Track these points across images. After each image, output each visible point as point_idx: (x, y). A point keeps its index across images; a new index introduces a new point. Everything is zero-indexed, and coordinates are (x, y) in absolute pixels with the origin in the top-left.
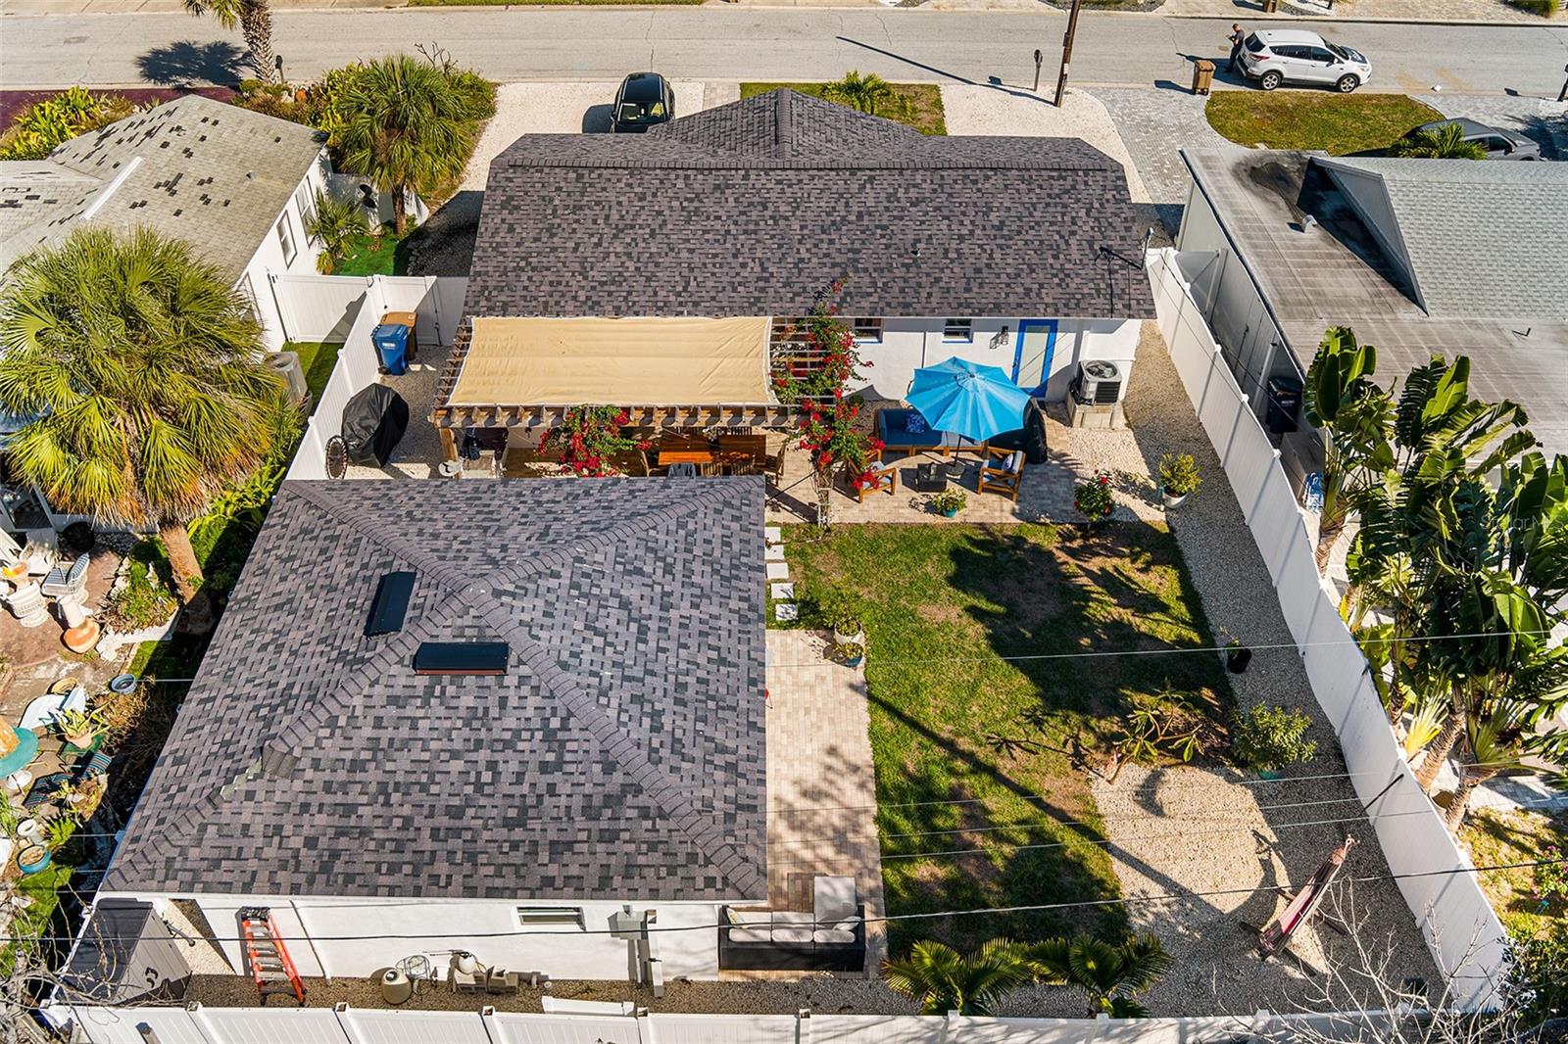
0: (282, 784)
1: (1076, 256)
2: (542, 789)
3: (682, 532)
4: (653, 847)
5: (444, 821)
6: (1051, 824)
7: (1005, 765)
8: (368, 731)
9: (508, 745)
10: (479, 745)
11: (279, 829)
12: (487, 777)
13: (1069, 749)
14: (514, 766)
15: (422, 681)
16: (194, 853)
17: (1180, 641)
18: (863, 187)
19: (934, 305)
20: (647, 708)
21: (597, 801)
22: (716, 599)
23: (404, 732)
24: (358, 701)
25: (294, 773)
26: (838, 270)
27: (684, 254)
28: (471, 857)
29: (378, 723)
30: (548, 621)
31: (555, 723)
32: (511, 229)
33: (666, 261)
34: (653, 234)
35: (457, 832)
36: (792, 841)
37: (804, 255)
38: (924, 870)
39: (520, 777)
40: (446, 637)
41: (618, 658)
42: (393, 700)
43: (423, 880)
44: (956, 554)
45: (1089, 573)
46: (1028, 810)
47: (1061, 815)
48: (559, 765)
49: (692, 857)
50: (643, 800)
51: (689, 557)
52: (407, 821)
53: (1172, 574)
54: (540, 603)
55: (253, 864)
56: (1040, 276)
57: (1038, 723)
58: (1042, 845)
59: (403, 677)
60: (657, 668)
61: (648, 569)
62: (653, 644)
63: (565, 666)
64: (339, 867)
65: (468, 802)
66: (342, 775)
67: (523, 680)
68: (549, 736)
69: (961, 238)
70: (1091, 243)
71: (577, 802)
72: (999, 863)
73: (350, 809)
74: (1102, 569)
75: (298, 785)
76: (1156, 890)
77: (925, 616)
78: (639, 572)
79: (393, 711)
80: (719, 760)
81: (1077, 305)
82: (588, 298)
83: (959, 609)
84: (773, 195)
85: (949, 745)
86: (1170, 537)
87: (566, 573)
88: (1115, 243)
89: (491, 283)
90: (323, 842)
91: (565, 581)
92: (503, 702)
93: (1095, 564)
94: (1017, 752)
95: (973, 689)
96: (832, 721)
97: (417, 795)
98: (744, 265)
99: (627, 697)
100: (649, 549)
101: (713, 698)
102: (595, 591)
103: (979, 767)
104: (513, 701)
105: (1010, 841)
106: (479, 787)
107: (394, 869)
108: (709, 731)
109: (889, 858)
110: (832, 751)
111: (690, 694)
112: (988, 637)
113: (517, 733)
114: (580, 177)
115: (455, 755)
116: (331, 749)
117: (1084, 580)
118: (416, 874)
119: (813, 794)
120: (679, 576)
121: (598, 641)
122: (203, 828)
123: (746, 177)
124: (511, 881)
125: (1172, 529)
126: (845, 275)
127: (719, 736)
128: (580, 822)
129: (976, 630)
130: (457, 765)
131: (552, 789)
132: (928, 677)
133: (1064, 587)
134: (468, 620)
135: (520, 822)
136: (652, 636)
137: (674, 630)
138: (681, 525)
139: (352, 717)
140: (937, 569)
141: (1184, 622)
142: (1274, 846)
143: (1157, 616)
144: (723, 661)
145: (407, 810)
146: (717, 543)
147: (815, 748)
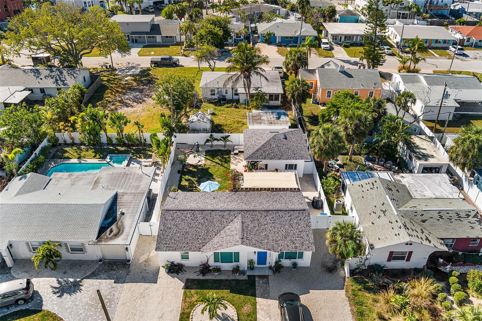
1: (181, 198)
7: (215, 164)
13: (206, 165)
27: (261, 198)
33: (265, 197)
34: (269, 200)
36: (241, 158)
37: (237, 198)
38: (227, 156)
46: (213, 160)
47: (210, 160)
53: (182, 184)
54: (268, 136)
57: (209, 168)
58: (213, 158)
69: (204, 200)
70: (177, 200)
72: (219, 157)
77: (221, 179)
78: (258, 143)
81: (185, 193)
83: (216, 180)
84: (243, 205)
85: (221, 166)
87: (266, 139)
88: (172, 199)
94: (213, 165)
95: (216, 171)
98: (249, 197)
100: (257, 146)
101: (249, 138)
102: (263, 140)
103: (219, 164)
105: (217, 158)
109: (230, 157)
110: (236, 165)
112: (213, 176)
114: (287, 207)
117: (196, 183)
119: (239, 162)
120: (254, 145)
121: (261, 136)
125: (178, 190)
126: (229, 196)
132: (222, 172)
133: (199, 183)
136: (256, 139)
138: (254, 149)
141: (183, 178)
142: (186, 158)
143: (187, 178)
147: (238, 166)
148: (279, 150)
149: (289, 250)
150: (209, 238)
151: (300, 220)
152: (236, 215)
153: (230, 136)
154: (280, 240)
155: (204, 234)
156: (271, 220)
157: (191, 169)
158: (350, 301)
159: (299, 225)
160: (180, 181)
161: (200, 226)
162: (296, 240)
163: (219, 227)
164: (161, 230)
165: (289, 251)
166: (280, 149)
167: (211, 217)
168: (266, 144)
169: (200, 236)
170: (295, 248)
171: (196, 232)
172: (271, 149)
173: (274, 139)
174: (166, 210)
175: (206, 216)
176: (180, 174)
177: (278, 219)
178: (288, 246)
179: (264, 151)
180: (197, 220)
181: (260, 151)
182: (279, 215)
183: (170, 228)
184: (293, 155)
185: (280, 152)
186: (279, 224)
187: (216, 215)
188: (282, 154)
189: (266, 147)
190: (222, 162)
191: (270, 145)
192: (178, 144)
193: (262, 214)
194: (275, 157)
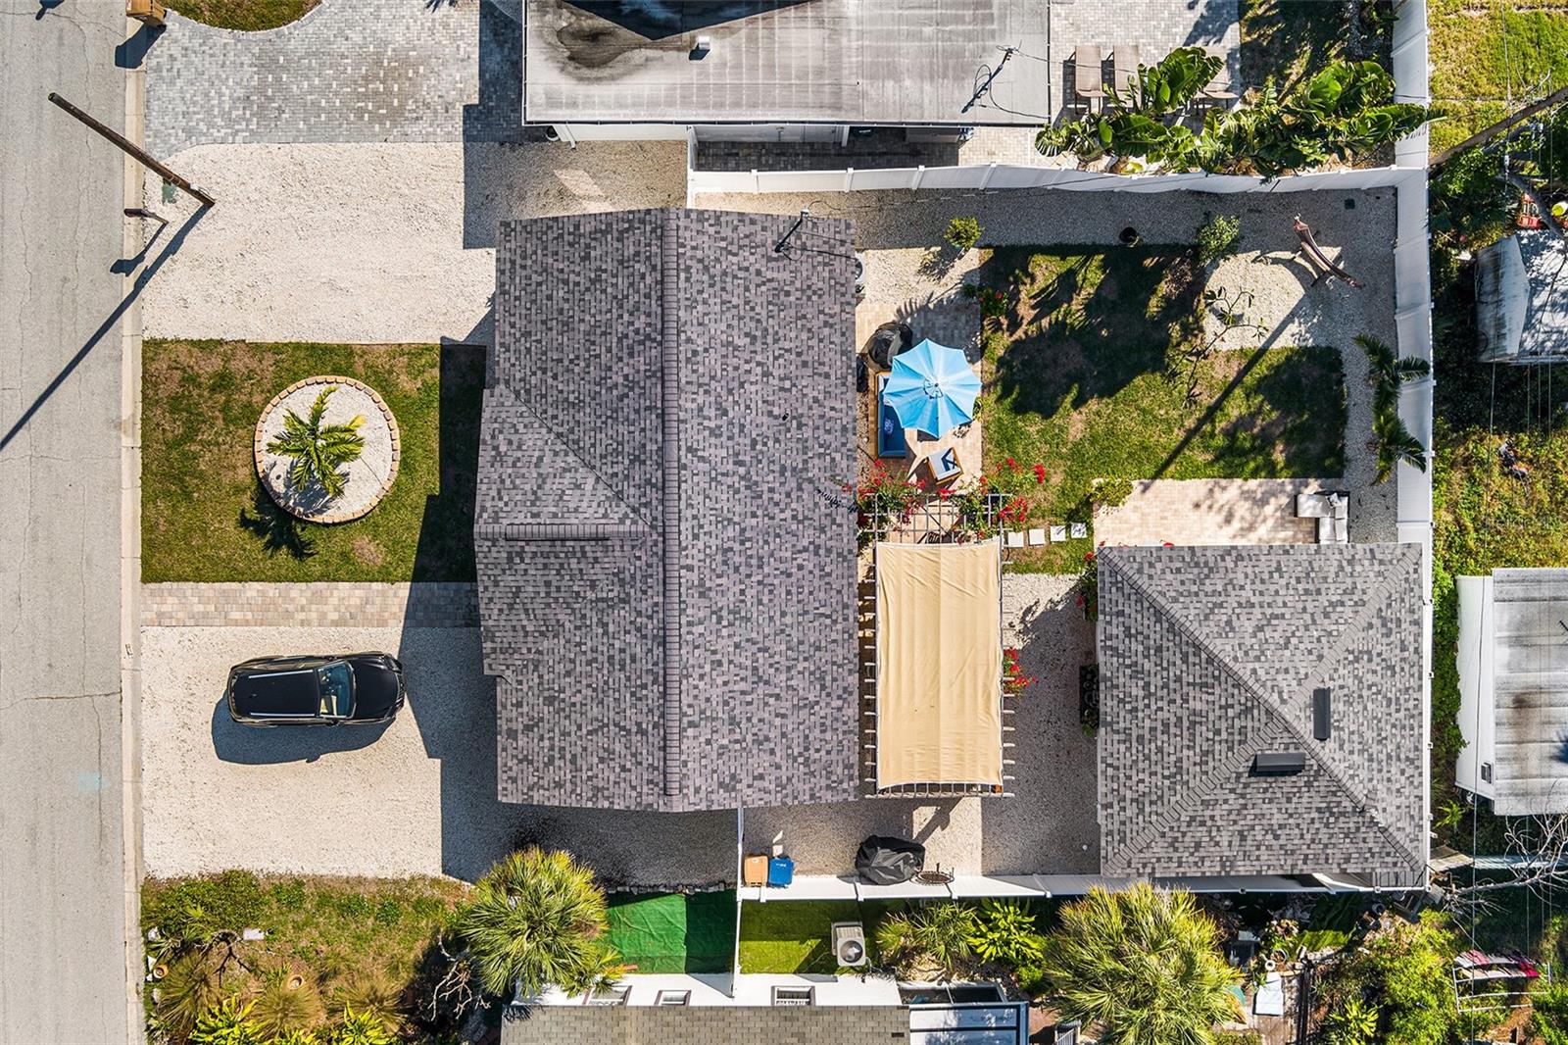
0: (1380, 795)
1: (786, 275)
2: (1379, 660)
3: (1181, 599)
4: (1403, 600)
5: (1393, 707)
6: (1248, 380)
7: (1206, 400)
8: (1355, 757)
9: (1361, 682)
10: (1360, 696)
11: (1398, 791)
12: (1374, 689)
13: (1194, 359)
14: (1369, 676)
15: (1333, 733)
16: (1408, 831)
17: (1103, 267)
18: (702, 459)
19: (844, 406)
20: (1330, 609)
21: (1384, 630)
22: (1231, 575)
23: (1355, 737)
24: (1342, 766)
25: (1375, 790)
26: (805, 486)
27: (788, 620)
28: (1407, 689)
29: (1351, 752)
30: (1292, 671)
31: (1351, 658)
32: (761, 777)
33: (795, 636)
34: (765, 650)
35: (1398, 699)
37: (788, 514)
38: (1279, 456)
39: (1375, 672)
40: (1311, 726)
41: (1302, 629)
42: (1341, 747)
43: (1416, 712)
44: (1020, 409)
45: (1036, 319)
46: (1238, 391)
47: (1242, 373)
48: (1369, 652)
49: (1407, 580)
50: (1384, 608)
51: (1201, 594)
52: (1394, 726)
53: (1038, 258)
54: (1280, 677)
55: (1412, 799)
56: (810, 312)
57: (1174, 374)
58: (1264, 386)
59: (1331, 744)
60: (1300, 605)
61: (1225, 618)
62: (1283, 610)
63: (1320, 657)
64: (1411, 756)
65: (1385, 697)
66: (1375, 765)
67: (1332, 679)
68: (1357, 660)
69: (766, 374)
70: (770, 259)
71: (1385, 641)
72: (1274, 415)
73: (1389, 757)
74: (1033, 307)
75: (1379, 787)
76: (1293, 328)
77: (1079, 436)
78: (1229, 623)
79: (1346, 746)
80: (1348, 569)
81: (842, 285)
82: (839, 697)
83: (1075, 414)
84: (713, 542)
85: (1191, 434)
86: (997, 249)
87: (1250, 666)
88: (770, 238)
89: (824, 783)
90: (1403, 766)
91: (1257, 665)
92: (1342, 687)
93: (1025, 311)
94: (1196, 391)
95: (1144, 411)
96: (1172, 502)
97: (1382, 725)
98: (800, 567)
99: (1327, 621)
100: (1206, 617)
101: (1308, 574)
102: (1256, 647)
104: (1341, 682)
105: (1261, 406)
106: (1379, 692)
107: (1412, 729)
108: (1332, 575)
109: (1272, 473)
110: (1197, 506)
111: (1311, 587)
112: (1101, 396)
113: (1356, 677)
114: (691, 724)
115: (1365, 708)
116: (1363, 774)
117: (1045, 322)
118: (1413, 716)
119: (1228, 520)
120: (1222, 599)
121: (1294, 641)
122: (1399, 829)
123: (690, 568)
124: (1416, 669)
125: (988, 246)
126: (810, 481)
127: (1333, 570)
128: (1392, 638)
129: (1093, 404)
130: (1370, 706)
131: (1379, 655)
132: (1135, 439)
133: (1051, 337)
134: (1302, 715)
135: (1392, 668)
136: (1277, 611)
137: (1269, 599)
138: (1175, 600)
139: (1349, 767)
140: (1033, 425)
141: (1086, 261)
142: (1263, 254)
143: (1079, 278)
144: (1278, 569)
145: (1388, 727)
146: (1179, 577)
147: (1194, 515)
148: (1166, 725)
149: (504, 707)
150: (545, 412)
151: (623, 769)
152: (643, 511)
153: (1423, 468)
154: (541, 677)
155: (561, 392)
156: (623, 651)
157: (1164, 288)
158: (395, 882)
159: (602, 760)
160: (1061, 251)
161: (594, 373)
162: (542, 738)
163: (593, 445)
164: (577, 227)
165: (499, 708)
166: (1173, 730)
167: (637, 412)
168: (1210, 661)
169: (555, 377)
170: (510, 730)
171: (571, 361)
172: (1172, 685)
173: (1247, 711)
174: (662, 228)
175: (637, 390)
176: (1115, 240)
177: (628, 679)
178: (519, 705)
179: (1159, 649)
180: (621, 359)
181: (1156, 633)
182: (644, 686)
183: (586, 258)
184: (1129, 795)
185: (1153, 729)
186: (606, 683)
187: (643, 430)
188: (1140, 739)
189: (1185, 661)
190: (1231, 433)
191: (1206, 685)
192: (1389, 196)
193: (650, 618)
194: (1121, 701)
